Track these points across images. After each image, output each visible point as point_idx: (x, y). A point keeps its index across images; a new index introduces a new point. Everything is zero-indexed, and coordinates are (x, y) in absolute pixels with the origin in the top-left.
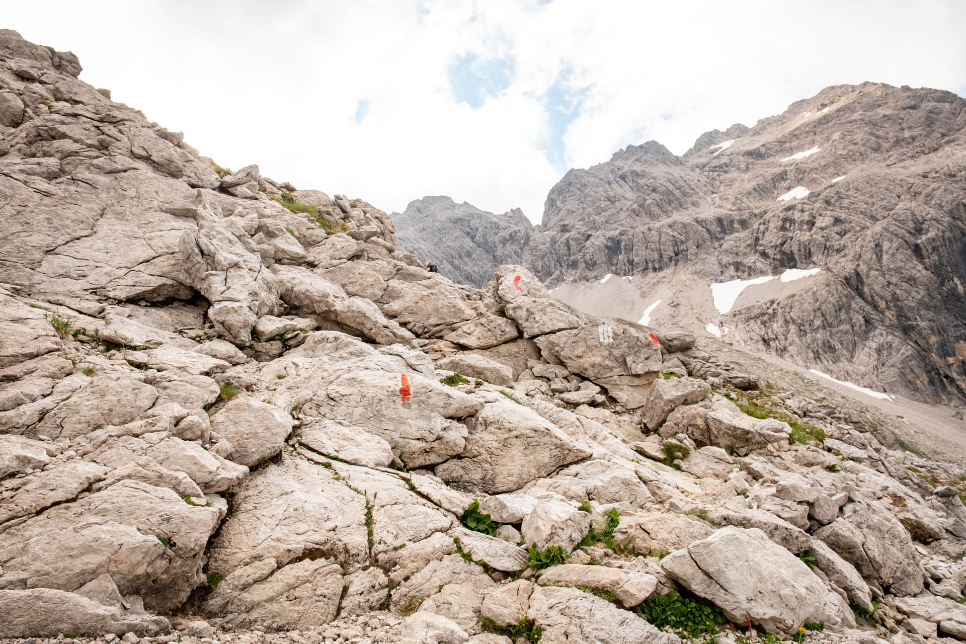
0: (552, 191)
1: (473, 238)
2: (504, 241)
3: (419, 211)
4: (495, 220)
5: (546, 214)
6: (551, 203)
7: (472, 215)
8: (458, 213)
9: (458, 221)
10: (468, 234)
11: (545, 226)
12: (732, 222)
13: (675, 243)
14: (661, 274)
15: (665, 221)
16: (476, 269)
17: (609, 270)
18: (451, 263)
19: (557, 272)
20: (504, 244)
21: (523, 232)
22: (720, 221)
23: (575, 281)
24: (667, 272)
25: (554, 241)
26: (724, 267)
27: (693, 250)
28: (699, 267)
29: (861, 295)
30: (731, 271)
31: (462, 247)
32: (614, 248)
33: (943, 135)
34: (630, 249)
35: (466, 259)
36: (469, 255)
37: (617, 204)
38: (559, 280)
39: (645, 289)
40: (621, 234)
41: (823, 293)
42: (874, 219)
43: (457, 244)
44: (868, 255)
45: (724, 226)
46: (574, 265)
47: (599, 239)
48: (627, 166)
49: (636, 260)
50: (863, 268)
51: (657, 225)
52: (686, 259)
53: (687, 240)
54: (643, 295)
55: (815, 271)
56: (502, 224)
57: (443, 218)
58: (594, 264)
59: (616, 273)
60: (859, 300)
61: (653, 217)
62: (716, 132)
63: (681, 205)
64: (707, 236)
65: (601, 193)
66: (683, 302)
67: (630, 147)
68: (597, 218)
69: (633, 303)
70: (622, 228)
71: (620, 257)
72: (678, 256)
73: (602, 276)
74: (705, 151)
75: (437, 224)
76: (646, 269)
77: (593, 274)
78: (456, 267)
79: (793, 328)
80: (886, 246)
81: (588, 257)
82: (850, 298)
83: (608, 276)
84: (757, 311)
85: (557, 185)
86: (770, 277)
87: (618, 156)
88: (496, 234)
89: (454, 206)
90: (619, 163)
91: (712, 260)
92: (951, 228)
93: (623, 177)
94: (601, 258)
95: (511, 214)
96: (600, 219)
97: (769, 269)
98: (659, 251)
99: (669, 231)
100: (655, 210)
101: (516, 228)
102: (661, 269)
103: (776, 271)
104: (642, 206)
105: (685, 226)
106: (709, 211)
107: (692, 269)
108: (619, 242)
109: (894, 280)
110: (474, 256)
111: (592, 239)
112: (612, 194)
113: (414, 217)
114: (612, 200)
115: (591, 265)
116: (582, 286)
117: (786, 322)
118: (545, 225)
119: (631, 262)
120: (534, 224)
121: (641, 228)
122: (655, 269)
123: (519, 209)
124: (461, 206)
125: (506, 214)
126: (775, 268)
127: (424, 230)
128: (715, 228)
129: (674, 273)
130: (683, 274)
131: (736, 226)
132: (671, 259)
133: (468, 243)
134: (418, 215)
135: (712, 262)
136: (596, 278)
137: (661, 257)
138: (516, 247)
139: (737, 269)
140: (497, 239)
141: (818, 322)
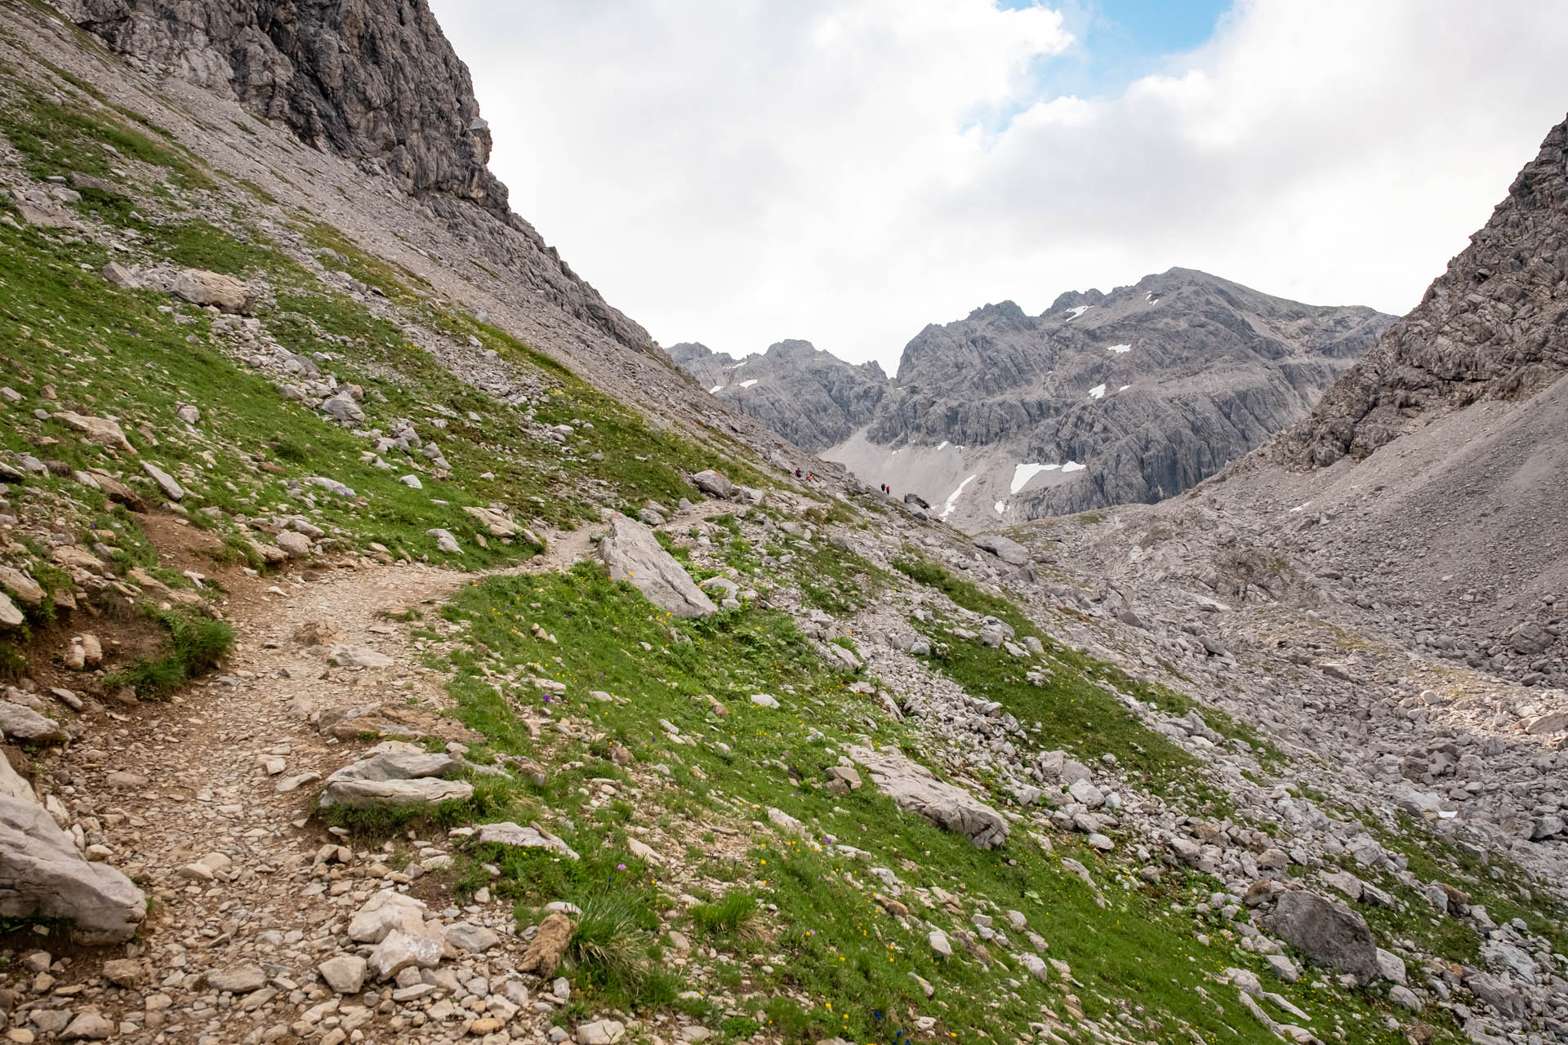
0: (908, 347)
1: (830, 391)
2: (859, 397)
3: (780, 355)
4: (852, 373)
5: (901, 370)
6: (906, 359)
7: (830, 367)
8: (818, 363)
9: (816, 372)
10: (825, 386)
11: (898, 382)
12: (1049, 408)
13: (1002, 421)
14: (986, 448)
15: (999, 398)
16: (830, 424)
17: (946, 438)
18: (809, 417)
19: (902, 434)
20: (859, 401)
21: (877, 388)
22: (1040, 405)
23: (916, 444)
24: (991, 446)
25: (903, 402)
26: (1031, 449)
27: (1014, 429)
28: (1014, 447)
29: (1102, 491)
30: (1034, 455)
31: (819, 402)
32: (952, 417)
33: (1207, 360)
34: (965, 421)
35: (822, 414)
36: (825, 409)
37: (964, 371)
38: (903, 442)
39: (969, 462)
40: (960, 405)
41: (1076, 487)
42: (1127, 433)
43: (814, 399)
44: (1111, 463)
45: (1043, 409)
46: (918, 428)
47: (940, 409)
48: (981, 329)
49: (969, 432)
50: (1106, 472)
51: (990, 401)
52: (1008, 436)
53: (1012, 419)
54: (966, 467)
55: (1083, 467)
56: (858, 379)
57: (803, 368)
58: (934, 431)
59: (952, 442)
60: (1099, 495)
61: (989, 392)
62: (1075, 293)
63: (1015, 383)
64: (1027, 418)
65: (951, 361)
66: (989, 480)
67: (988, 306)
68: (942, 384)
69: (956, 474)
70: (962, 400)
71: (956, 427)
72: (1002, 434)
73: (939, 443)
74: (1061, 314)
75: (797, 373)
76: (975, 441)
77: (932, 440)
78: (813, 421)
79: (1050, 510)
80: (1124, 456)
81: (929, 423)
82: (1094, 492)
83: (945, 443)
84: (1033, 495)
85: (912, 341)
86: (1057, 466)
87: (976, 315)
88: (851, 388)
89: (813, 353)
90: (975, 324)
91: (1025, 441)
92: (1166, 449)
93: (974, 342)
94: (941, 426)
95: (867, 367)
96: (945, 386)
97: (1058, 458)
98: (987, 426)
99: (998, 409)
100: (993, 386)
101: (870, 384)
102: (987, 443)
103: (1063, 462)
104: (982, 379)
105: (1011, 406)
106: (1036, 393)
107: (1009, 447)
108: (957, 414)
109: (1121, 483)
110: (830, 411)
111: (935, 407)
112: (960, 360)
113: (774, 363)
114: (959, 367)
115: (931, 431)
116: (922, 450)
117: (1048, 507)
118: (899, 380)
119: (964, 433)
120: (889, 377)
121: (977, 403)
122: (982, 443)
123: (875, 362)
124: (820, 353)
125: (863, 365)
126: (1063, 458)
127: (784, 378)
128: (1035, 411)
129: (995, 449)
130: (999, 452)
131: (1052, 411)
132: (996, 434)
133: (825, 398)
134: (779, 361)
135: (1024, 443)
136: (934, 444)
137: (989, 431)
138: (868, 404)
139: (1039, 455)
140: (852, 394)
141: (1067, 509)
